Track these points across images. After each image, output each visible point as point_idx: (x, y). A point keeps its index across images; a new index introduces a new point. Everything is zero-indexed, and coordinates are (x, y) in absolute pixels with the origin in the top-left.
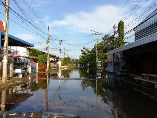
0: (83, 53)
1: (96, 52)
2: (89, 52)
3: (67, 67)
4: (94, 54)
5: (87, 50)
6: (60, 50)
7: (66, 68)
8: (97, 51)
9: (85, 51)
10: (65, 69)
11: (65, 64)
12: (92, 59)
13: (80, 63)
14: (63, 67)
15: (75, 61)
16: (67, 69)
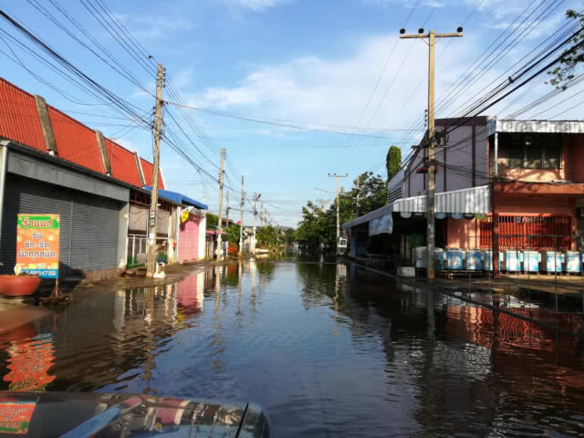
0: (306, 217)
1: (336, 217)
2: (321, 214)
3: (266, 251)
4: (331, 221)
5: (316, 210)
6: (256, 213)
7: (264, 253)
8: (338, 215)
9: (311, 211)
10: (262, 256)
11: (263, 243)
12: (328, 232)
13: (301, 242)
14: (257, 250)
15: (283, 234)
16: (266, 256)
